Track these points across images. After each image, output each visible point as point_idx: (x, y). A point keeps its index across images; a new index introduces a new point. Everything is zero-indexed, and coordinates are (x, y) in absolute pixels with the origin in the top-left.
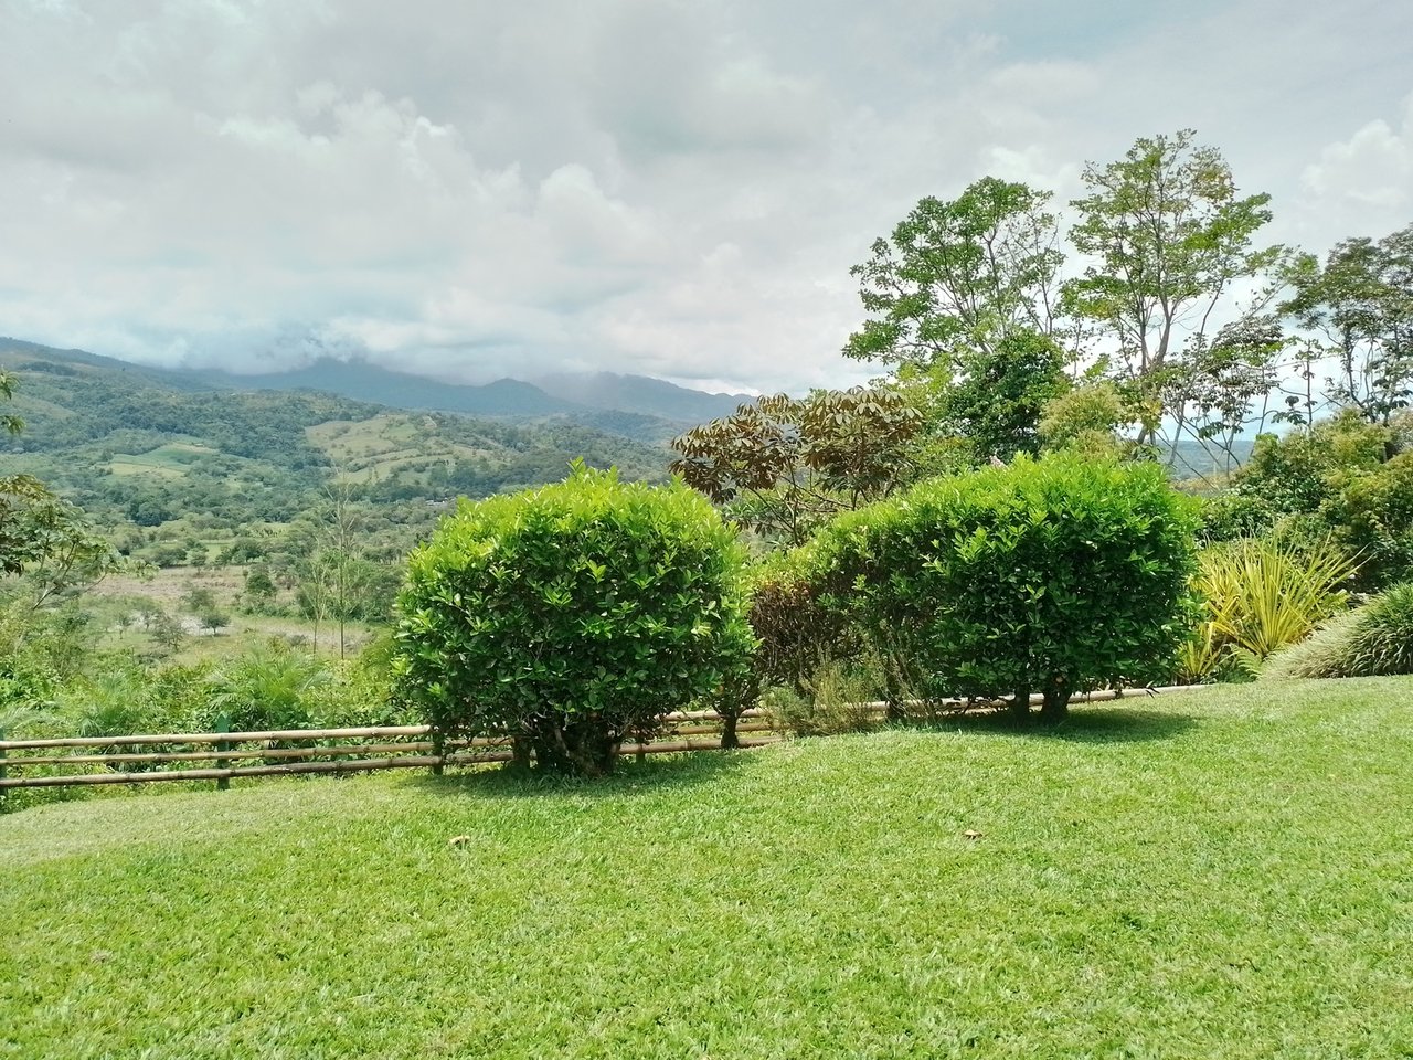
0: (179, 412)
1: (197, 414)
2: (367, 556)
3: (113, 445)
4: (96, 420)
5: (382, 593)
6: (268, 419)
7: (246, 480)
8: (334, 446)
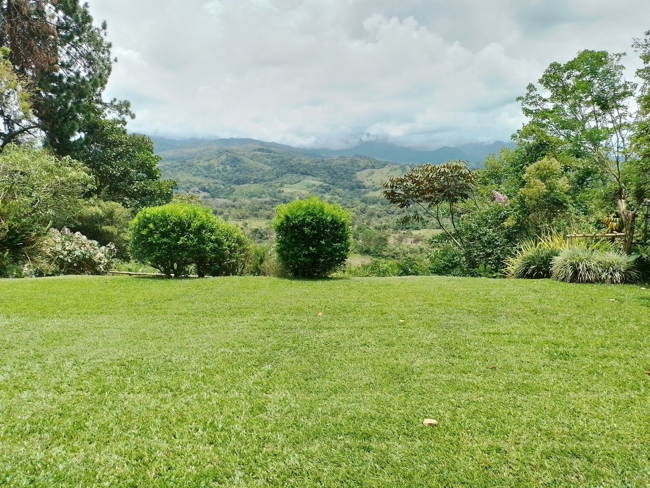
0: (308, 167)
1: (315, 167)
2: (376, 228)
3: (285, 180)
4: (279, 170)
5: (379, 244)
6: (342, 169)
7: (332, 195)
8: (367, 180)
